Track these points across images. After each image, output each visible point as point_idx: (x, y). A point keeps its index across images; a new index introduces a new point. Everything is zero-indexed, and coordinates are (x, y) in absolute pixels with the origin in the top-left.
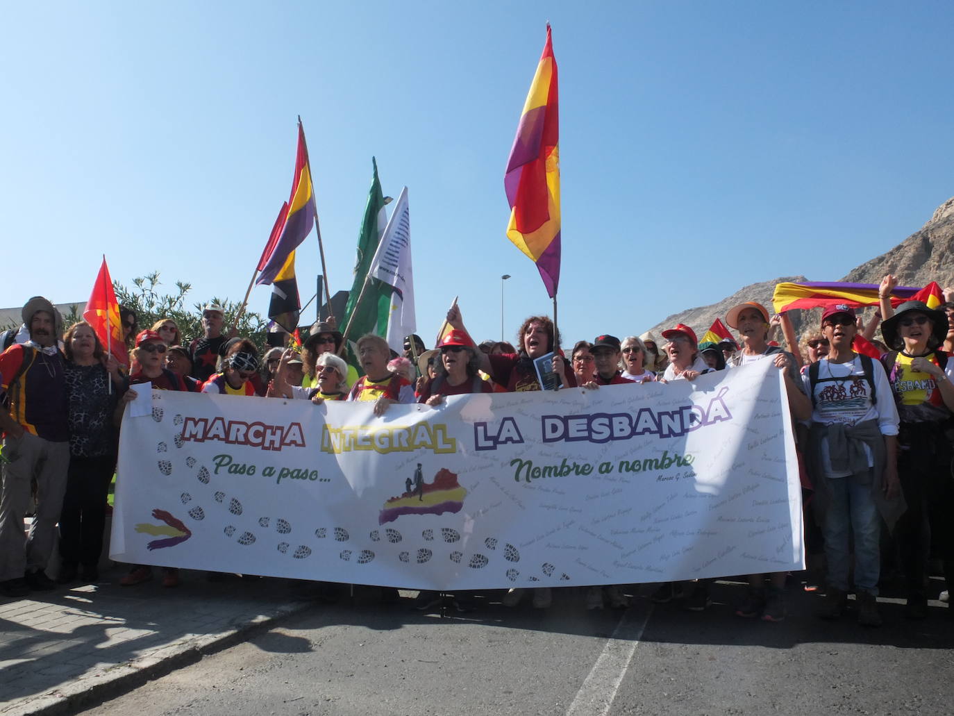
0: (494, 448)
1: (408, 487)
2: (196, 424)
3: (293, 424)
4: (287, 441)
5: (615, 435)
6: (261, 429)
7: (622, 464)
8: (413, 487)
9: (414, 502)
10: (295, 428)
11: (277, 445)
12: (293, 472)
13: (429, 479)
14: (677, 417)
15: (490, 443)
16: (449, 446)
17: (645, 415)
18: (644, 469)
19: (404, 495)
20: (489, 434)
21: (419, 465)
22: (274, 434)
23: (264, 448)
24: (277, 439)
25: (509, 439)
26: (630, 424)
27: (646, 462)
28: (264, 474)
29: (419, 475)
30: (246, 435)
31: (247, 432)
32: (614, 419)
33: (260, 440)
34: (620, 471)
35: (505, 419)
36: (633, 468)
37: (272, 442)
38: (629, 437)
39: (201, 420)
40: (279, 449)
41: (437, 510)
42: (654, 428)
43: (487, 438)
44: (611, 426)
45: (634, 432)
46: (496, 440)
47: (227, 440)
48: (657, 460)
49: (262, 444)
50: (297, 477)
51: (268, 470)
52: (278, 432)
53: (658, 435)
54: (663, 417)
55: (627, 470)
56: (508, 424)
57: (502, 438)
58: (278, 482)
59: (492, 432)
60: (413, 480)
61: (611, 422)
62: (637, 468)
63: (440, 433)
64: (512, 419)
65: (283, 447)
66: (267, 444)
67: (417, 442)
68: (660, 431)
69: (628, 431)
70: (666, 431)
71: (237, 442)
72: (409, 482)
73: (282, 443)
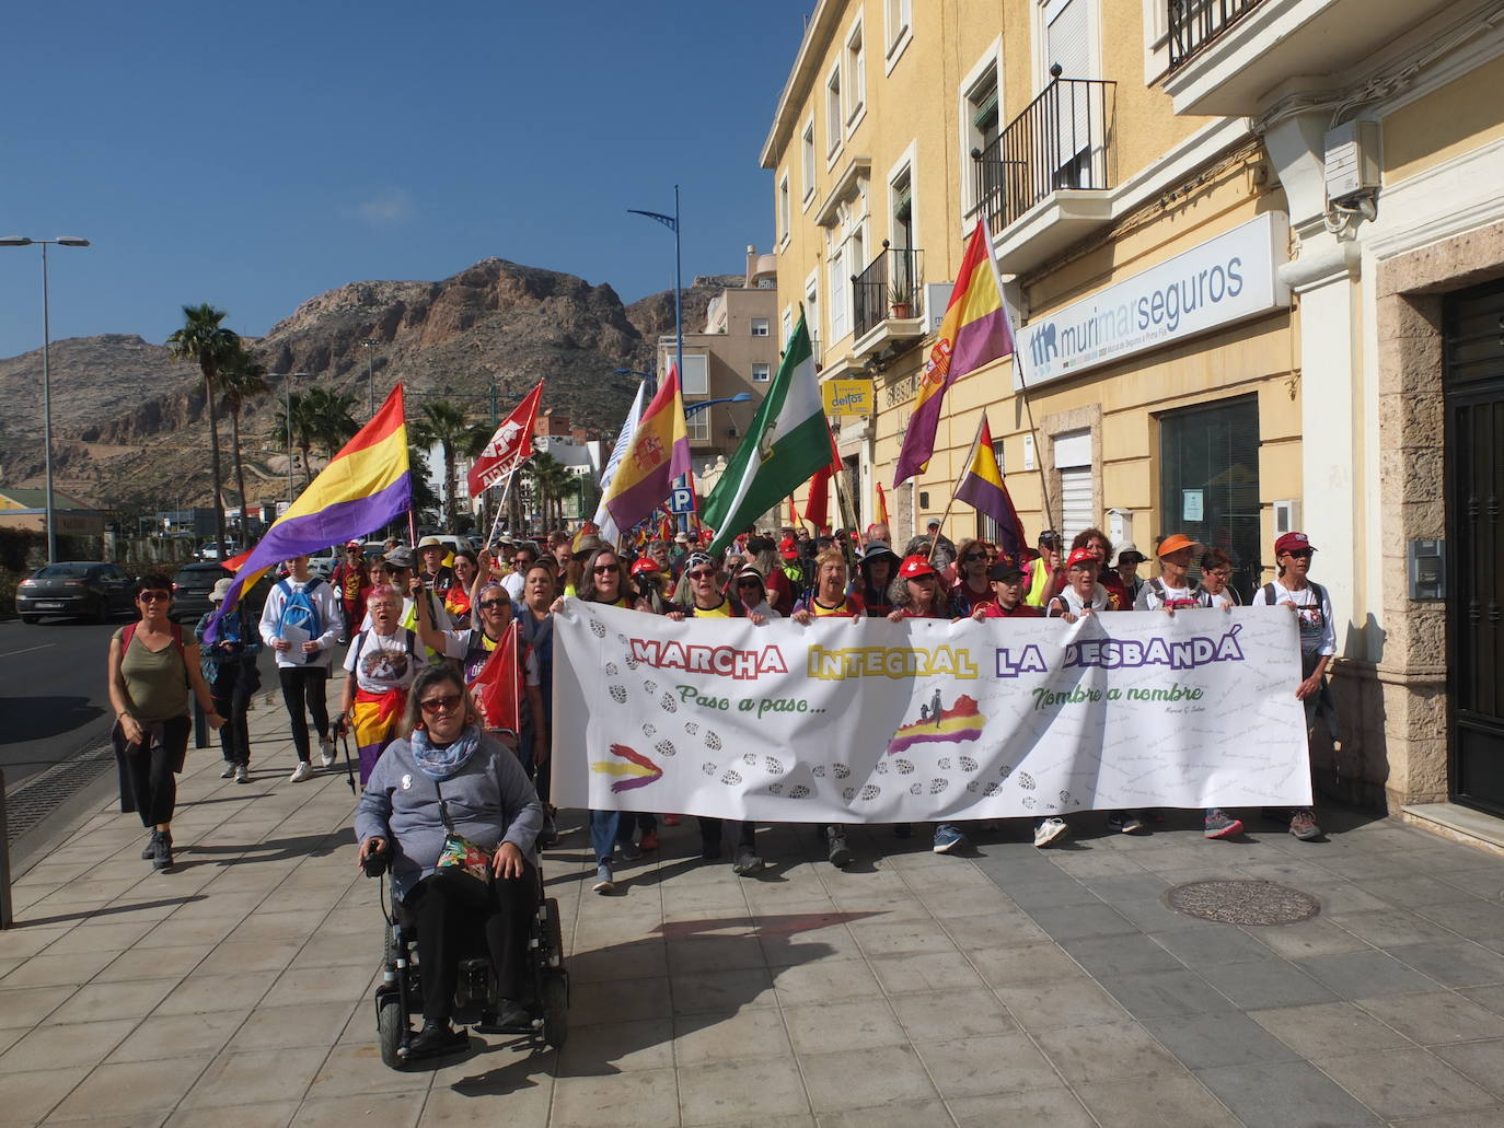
0: (1016, 675)
1: (924, 714)
2: (645, 647)
3: (768, 647)
4: (764, 667)
5: (1125, 662)
6: (730, 654)
7: (1131, 691)
8: (929, 714)
9: (930, 730)
10: (772, 652)
11: (751, 672)
12: (776, 703)
13: (948, 706)
14: (1188, 648)
15: (1012, 671)
16: (972, 672)
17: (1157, 644)
18: (1153, 699)
19: (919, 722)
20: (1011, 661)
21: (938, 691)
22: (745, 660)
23: (735, 677)
24: (751, 665)
25: (1032, 667)
26: (1141, 653)
27: (1155, 692)
28: (741, 708)
29: (937, 702)
30: (711, 662)
31: (713, 657)
32: (1125, 646)
33: (728, 668)
34: (1129, 698)
35: (1028, 647)
36: (1141, 696)
37: (745, 670)
38: (1139, 665)
39: (650, 642)
40: (755, 678)
41: (957, 738)
42: (1165, 659)
43: (1009, 665)
44: (1121, 653)
45: (1144, 661)
46: (1018, 667)
47: (687, 668)
48: (1166, 692)
49: (733, 672)
50: (782, 709)
51: (745, 703)
52: (752, 658)
53: (1169, 666)
54: (1175, 648)
55: (1136, 698)
56: (1031, 652)
57: (1024, 667)
58: (759, 717)
59: (1015, 659)
60: (929, 707)
61: (1121, 648)
62: (1146, 696)
63: (962, 657)
64: (1035, 647)
65: (759, 674)
66: (739, 672)
67: (935, 667)
68: (1171, 662)
69: (1138, 659)
70: (1177, 663)
71: (700, 670)
72: (925, 709)
73: (758, 669)
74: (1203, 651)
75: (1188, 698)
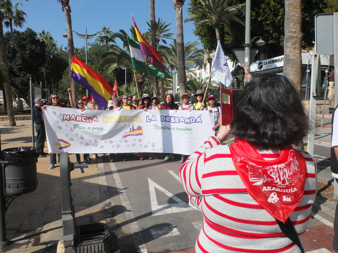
0: (150, 122)
2: (67, 116)
5: (176, 122)
6: (86, 118)
7: (177, 128)
8: (131, 130)
9: (132, 133)
10: (95, 117)
12: (96, 128)
14: (189, 119)
16: (141, 121)
17: (182, 118)
21: (133, 125)
22: (89, 119)
25: (154, 120)
28: (88, 129)
29: (133, 127)
31: (82, 118)
33: (86, 120)
34: (176, 130)
35: (153, 116)
37: (89, 121)
38: (178, 123)
39: (68, 115)
40: (91, 123)
41: (137, 135)
42: (184, 121)
44: (175, 120)
45: (179, 122)
47: (76, 120)
48: (184, 129)
49: (86, 121)
52: (91, 118)
54: (186, 119)
55: (178, 130)
57: (152, 120)
58: (92, 131)
59: (150, 118)
60: (131, 128)
61: (175, 118)
62: (180, 130)
68: (185, 122)
69: (178, 121)
70: (186, 122)
71: (79, 121)
73: (92, 121)
74: (193, 120)
75: (189, 130)
